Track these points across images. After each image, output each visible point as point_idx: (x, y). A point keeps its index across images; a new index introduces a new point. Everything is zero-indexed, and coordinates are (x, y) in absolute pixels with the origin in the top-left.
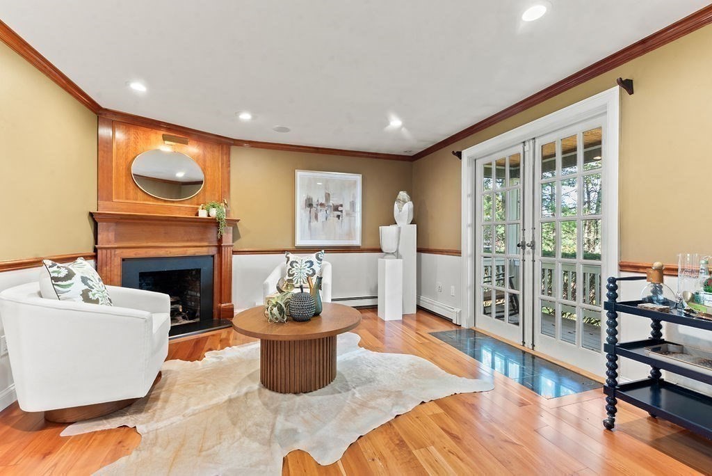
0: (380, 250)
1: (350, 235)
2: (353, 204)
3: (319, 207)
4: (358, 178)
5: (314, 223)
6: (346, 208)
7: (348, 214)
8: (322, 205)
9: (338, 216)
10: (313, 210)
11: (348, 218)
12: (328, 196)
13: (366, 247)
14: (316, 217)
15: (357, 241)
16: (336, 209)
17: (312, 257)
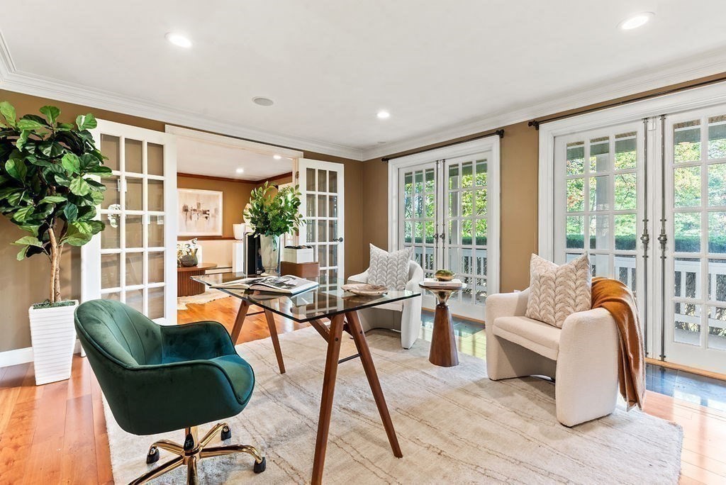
0: (233, 239)
1: (214, 229)
2: (216, 210)
3: (193, 212)
4: (220, 194)
5: (189, 221)
6: (212, 212)
7: (212, 216)
8: (194, 210)
9: (206, 218)
10: (188, 213)
11: (213, 219)
12: (199, 205)
13: (226, 236)
14: (191, 218)
15: (219, 233)
16: (205, 212)
17: (190, 242)
